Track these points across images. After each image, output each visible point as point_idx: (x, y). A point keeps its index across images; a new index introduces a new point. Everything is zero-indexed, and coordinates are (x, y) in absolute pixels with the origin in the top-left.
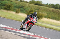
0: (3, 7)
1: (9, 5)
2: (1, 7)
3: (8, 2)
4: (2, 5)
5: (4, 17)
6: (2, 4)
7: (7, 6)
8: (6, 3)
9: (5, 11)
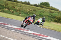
0: (53, 19)
1: (60, 18)
2: (51, 19)
3: (58, 14)
4: (52, 18)
5: (54, 30)
6: (52, 16)
7: (57, 18)
8: (56, 16)
9: (55, 23)
